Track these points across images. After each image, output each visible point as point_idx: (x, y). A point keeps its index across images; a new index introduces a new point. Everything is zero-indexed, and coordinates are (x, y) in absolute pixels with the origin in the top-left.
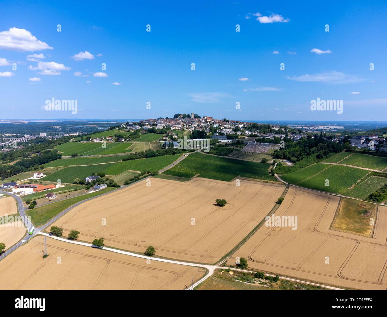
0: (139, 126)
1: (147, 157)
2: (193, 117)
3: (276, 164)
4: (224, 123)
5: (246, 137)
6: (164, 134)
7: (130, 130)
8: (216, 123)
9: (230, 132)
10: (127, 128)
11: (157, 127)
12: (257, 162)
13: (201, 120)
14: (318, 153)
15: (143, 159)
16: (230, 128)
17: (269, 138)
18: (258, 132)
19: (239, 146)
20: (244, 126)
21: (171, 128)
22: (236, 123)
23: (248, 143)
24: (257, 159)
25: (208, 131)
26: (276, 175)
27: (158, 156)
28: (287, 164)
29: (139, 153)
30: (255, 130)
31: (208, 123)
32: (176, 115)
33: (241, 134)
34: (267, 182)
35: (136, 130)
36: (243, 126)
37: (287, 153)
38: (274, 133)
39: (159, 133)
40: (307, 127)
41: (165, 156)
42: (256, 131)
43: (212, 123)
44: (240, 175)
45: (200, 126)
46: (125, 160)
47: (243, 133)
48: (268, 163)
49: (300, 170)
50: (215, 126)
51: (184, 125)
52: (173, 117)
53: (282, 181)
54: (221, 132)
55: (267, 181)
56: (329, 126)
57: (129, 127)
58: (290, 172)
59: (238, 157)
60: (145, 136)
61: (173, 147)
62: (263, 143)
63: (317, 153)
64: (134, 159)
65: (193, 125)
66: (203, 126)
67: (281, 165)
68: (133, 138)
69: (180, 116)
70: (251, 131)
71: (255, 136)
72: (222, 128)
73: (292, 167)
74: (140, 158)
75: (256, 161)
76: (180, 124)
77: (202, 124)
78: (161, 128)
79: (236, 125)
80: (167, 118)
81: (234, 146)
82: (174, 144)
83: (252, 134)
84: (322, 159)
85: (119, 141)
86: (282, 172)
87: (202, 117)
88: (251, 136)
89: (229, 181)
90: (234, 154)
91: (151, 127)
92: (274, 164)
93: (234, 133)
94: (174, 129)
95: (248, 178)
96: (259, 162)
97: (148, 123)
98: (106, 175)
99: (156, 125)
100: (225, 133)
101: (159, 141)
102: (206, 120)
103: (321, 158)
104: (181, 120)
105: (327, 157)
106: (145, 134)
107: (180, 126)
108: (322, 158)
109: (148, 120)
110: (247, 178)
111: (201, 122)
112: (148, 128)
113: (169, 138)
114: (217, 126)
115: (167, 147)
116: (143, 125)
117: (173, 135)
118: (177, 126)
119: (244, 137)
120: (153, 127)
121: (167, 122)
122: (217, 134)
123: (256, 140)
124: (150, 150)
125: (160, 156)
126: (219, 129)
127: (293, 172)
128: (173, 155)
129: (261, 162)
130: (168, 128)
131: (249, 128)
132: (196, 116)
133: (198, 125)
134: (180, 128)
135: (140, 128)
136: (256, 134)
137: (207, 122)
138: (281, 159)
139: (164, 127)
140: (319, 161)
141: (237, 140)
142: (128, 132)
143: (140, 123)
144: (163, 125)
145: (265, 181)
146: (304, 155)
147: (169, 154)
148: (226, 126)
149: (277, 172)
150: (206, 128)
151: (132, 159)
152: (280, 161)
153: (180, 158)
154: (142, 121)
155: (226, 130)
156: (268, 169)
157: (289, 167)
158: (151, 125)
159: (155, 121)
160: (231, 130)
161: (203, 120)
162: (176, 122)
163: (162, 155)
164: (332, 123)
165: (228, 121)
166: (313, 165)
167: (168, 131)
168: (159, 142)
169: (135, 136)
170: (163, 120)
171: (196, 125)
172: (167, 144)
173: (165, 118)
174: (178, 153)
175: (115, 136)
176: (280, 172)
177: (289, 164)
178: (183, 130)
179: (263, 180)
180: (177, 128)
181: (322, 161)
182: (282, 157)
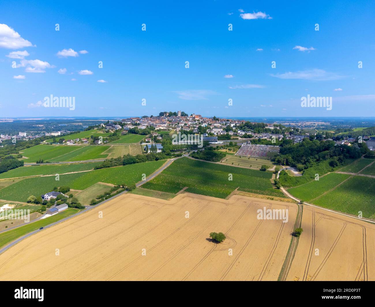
0: (119, 126)
1: (124, 164)
2: (179, 115)
3: (279, 172)
4: (214, 121)
5: (240, 138)
6: (147, 134)
7: (109, 131)
8: (205, 122)
9: (222, 132)
10: (106, 128)
11: (140, 127)
12: (256, 169)
13: (188, 118)
14: (332, 160)
15: (120, 166)
16: (221, 128)
17: (265, 139)
18: (252, 132)
19: (232, 148)
20: (236, 125)
21: (155, 128)
22: (227, 122)
23: (243, 145)
24: (256, 166)
25: (197, 131)
26: (282, 188)
27: (138, 162)
28: (293, 174)
29: (115, 160)
30: (248, 129)
31: (197, 122)
32: (162, 113)
33: (234, 134)
34: (272, 199)
35: (116, 130)
36: (234, 125)
37: (291, 157)
38: (270, 132)
39: (141, 134)
40: (294, 124)
41: (147, 162)
42: (250, 131)
43: (200, 122)
44: (237, 189)
45: (188, 125)
46: (98, 168)
47: (236, 133)
48: (268, 171)
49: (312, 181)
50: (204, 125)
51: (170, 125)
52: (158, 115)
53: (292, 197)
54: (211, 132)
55: (272, 197)
56: (316, 123)
57: (108, 127)
58: (298, 184)
59: (233, 164)
60: (125, 137)
61: (156, 151)
62: (259, 145)
63: (329, 159)
64: (109, 167)
65: (179, 125)
66: (191, 125)
67: (285, 174)
68: (112, 140)
69: (166, 114)
70: (244, 131)
71: (249, 137)
72: (211, 127)
73: (300, 177)
74: (116, 166)
75: (254, 169)
76: (165, 123)
77: (190, 123)
78: (144, 128)
79: (228, 123)
80: (152, 116)
81: (226, 149)
82: (157, 147)
83: (246, 134)
84: (337, 167)
85: (95, 144)
86: (288, 185)
87: (189, 116)
88: (245, 136)
89: (224, 198)
90: (227, 159)
91: (133, 127)
92: (276, 172)
93: (226, 133)
94: (158, 129)
95: (248, 193)
96: (258, 169)
97: (130, 123)
98: (71, 190)
99: (139, 124)
100: (215, 134)
101: (141, 143)
102: (194, 118)
103: (335, 166)
104: (166, 119)
105: (342, 165)
106: (125, 134)
107: (166, 125)
108: (337, 165)
109: (130, 119)
110: (246, 192)
111: (188, 120)
112: (130, 128)
113: (152, 140)
114: (207, 125)
115: (149, 151)
116: (125, 124)
117: (157, 136)
118: (162, 125)
119: (238, 137)
120: (135, 126)
121: (151, 121)
122: (207, 135)
123: (251, 141)
124: (128, 155)
125: (140, 162)
126: (208, 128)
127: (302, 185)
128: (156, 161)
129: (261, 170)
130: (152, 128)
131: (241, 128)
132: (183, 114)
133: (185, 124)
134: (165, 128)
135: (120, 127)
136: (250, 134)
137: (195, 121)
138: (283, 165)
139: (147, 126)
140: (333, 170)
141: (229, 141)
142: (107, 132)
143: (121, 123)
144: (146, 124)
145: (270, 197)
146: (312, 162)
147: (151, 160)
148: (215, 125)
149: (283, 184)
150: (194, 128)
151: (107, 167)
152: (283, 168)
153: (164, 165)
154: (124, 120)
155: (217, 130)
156: (271, 179)
157: (297, 177)
158: (133, 125)
159: (138, 119)
160: (222, 130)
161: (191, 119)
162: (161, 121)
163: (143, 161)
164: (317, 120)
165: (218, 120)
166: (326, 174)
167: (152, 131)
168: (141, 145)
169: (113, 137)
170: (147, 119)
171: (183, 125)
172: (149, 147)
173: (149, 116)
174: (162, 159)
175: (92, 137)
176: (286, 185)
177: (296, 173)
178: (169, 130)
179: (267, 196)
180: (162, 128)
181: (337, 169)
182: (285, 163)
